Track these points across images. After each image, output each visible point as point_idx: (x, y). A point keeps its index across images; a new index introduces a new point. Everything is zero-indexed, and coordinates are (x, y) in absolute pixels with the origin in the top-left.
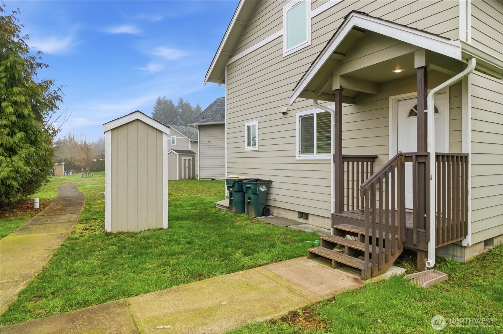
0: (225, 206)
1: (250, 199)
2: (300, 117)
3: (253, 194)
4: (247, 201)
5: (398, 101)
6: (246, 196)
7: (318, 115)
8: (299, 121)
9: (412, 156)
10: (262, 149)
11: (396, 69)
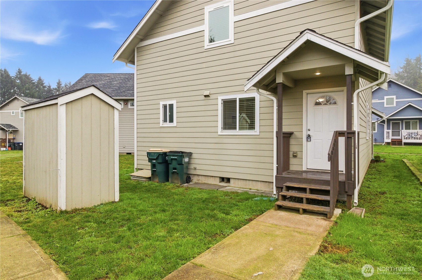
0: (144, 177)
1: (175, 169)
2: (222, 100)
3: (179, 164)
4: (171, 171)
5: (307, 94)
6: (171, 166)
7: (241, 100)
8: (222, 103)
9: (344, 133)
10: (180, 125)
11: (317, 73)
